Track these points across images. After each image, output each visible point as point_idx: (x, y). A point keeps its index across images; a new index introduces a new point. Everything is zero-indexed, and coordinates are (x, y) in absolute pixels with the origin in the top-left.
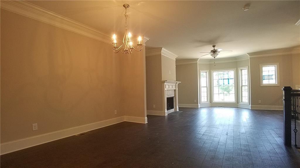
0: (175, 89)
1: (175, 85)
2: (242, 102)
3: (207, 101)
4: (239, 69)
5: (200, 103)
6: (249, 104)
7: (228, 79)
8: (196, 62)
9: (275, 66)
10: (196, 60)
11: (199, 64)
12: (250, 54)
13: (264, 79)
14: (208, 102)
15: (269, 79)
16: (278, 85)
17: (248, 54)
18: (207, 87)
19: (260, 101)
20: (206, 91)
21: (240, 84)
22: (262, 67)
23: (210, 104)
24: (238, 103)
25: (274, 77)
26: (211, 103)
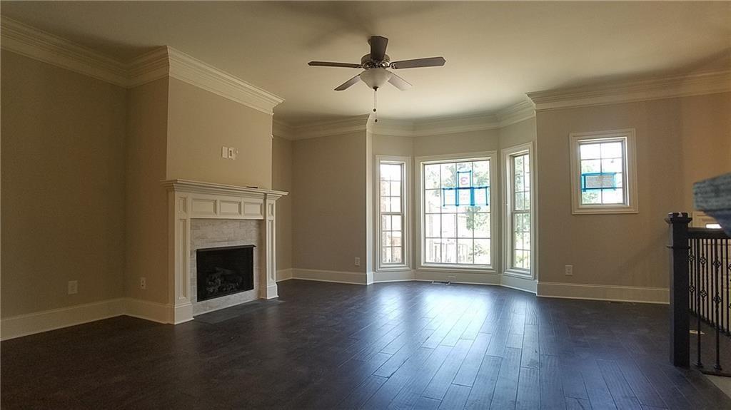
0: (262, 218)
1: (262, 201)
2: (512, 267)
3: (403, 262)
4: (507, 153)
5: (374, 270)
6: (535, 279)
7: (472, 188)
8: (361, 128)
9: (622, 142)
10: (362, 119)
11: (373, 135)
12: (538, 96)
13: (585, 189)
14: (405, 267)
15: (602, 189)
16: (632, 211)
17: (529, 95)
18: (403, 215)
19: (569, 269)
20: (400, 229)
21: (509, 205)
22: (580, 145)
23: (413, 271)
24: (500, 272)
25: (618, 180)
26: (414, 267)
